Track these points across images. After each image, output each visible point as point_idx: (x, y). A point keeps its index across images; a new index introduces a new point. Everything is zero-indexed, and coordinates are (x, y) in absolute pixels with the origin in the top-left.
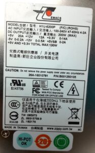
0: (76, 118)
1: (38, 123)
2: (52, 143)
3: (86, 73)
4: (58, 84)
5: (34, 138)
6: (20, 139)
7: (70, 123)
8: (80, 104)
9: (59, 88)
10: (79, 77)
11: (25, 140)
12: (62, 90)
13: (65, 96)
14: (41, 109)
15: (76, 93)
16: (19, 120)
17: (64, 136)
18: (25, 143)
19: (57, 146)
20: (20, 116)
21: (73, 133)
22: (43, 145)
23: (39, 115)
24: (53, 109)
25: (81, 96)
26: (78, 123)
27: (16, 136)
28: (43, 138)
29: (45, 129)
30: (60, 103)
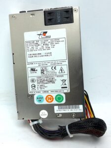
0: (65, 84)
1: (46, 89)
2: (54, 100)
3: (67, 61)
4: (53, 68)
5: (45, 97)
6: (38, 98)
7: (62, 88)
8: (66, 77)
9: (54, 70)
10: (63, 63)
11: (40, 99)
12: (56, 71)
13: (58, 74)
14: (46, 82)
15: (63, 72)
16: (36, 88)
17: (60, 95)
18: (40, 101)
19: (57, 101)
20: (36, 86)
21: (64, 93)
22: (50, 101)
23: (46, 85)
24: (52, 81)
25: (66, 73)
26: (66, 87)
27: (35, 97)
28: (49, 97)
29: (50, 92)
30: (56, 78)
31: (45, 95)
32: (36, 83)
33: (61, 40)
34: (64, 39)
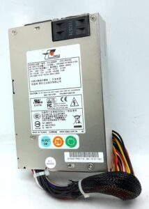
0: (79, 122)
1: (53, 128)
2: (65, 143)
3: (81, 89)
4: (63, 99)
5: (52, 140)
6: (43, 140)
7: (75, 127)
8: (80, 112)
9: (64, 102)
10: (77, 92)
11: (46, 141)
12: (67, 103)
13: (69, 107)
14: (54, 118)
15: (76, 104)
16: (41, 126)
17: (73, 137)
18: (46, 144)
20: (41, 124)
21: (78, 134)
22: (58, 145)
23: (54, 122)
24: (62, 118)
25: (80, 106)
26: (80, 126)
27: (40, 138)
28: (58, 139)
29: (58, 132)
30: (66, 113)
31: (52, 137)
32: (40, 120)
33: (73, 60)
34: (77, 59)
